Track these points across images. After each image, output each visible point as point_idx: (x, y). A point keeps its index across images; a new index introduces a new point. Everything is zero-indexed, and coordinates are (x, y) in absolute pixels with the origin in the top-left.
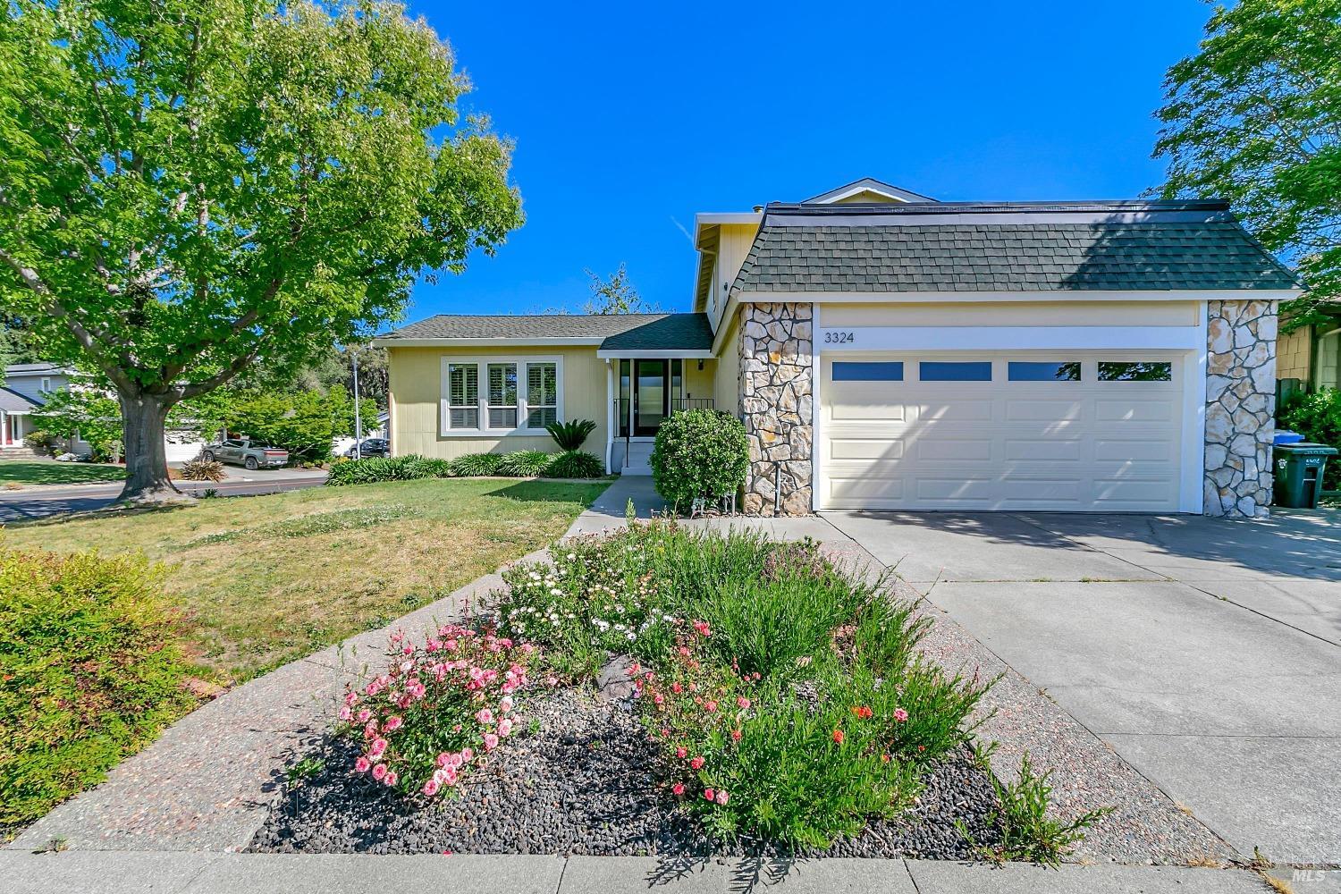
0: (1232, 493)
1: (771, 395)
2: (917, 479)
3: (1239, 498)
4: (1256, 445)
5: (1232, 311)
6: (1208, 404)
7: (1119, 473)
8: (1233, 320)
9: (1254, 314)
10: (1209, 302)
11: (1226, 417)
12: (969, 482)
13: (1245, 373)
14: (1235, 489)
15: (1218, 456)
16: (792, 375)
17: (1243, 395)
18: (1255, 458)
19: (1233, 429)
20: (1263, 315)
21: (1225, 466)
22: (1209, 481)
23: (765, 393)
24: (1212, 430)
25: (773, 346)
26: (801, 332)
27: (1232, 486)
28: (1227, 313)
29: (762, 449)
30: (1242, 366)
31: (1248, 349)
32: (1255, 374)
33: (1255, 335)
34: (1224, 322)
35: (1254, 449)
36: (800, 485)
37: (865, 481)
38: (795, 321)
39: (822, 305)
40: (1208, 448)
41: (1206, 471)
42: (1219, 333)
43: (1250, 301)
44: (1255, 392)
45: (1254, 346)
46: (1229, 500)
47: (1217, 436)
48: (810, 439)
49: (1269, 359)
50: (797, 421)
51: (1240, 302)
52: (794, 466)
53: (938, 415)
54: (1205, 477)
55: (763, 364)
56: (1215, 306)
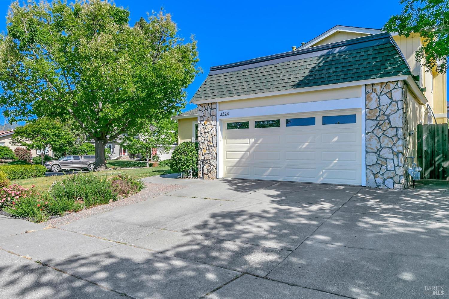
0: (381, 176)
1: (205, 136)
2: (255, 167)
3: (385, 179)
4: (393, 153)
5: (378, 88)
6: (367, 134)
7: (330, 167)
8: (379, 92)
9: (389, 88)
10: (366, 85)
11: (376, 139)
12: (271, 169)
13: (386, 118)
14: (382, 175)
15: (373, 158)
16: (211, 128)
17: (385, 128)
18: (393, 159)
19: (380, 145)
20: (394, 89)
21: (377, 163)
22: (368, 171)
23: (203, 135)
24: (369, 146)
25: (205, 119)
26: (213, 113)
27: (381, 173)
28: (375, 89)
29: (203, 155)
30: (384, 114)
31: (386, 106)
32: (391, 118)
33: (391, 98)
34: (374, 94)
35: (392, 155)
36: (214, 168)
37: (235, 167)
38: (211, 109)
39: (219, 103)
40: (367, 154)
41: (367, 166)
42: (371, 99)
43: (387, 82)
44: (391, 127)
45: (390, 105)
46: (379, 180)
47: (372, 149)
48: (216, 152)
49: (398, 110)
50: (212, 145)
51: (382, 83)
52: (211, 161)
53: (259, 142)
54: (367, 169)
55: (203, 125)
56: (369, 87)
